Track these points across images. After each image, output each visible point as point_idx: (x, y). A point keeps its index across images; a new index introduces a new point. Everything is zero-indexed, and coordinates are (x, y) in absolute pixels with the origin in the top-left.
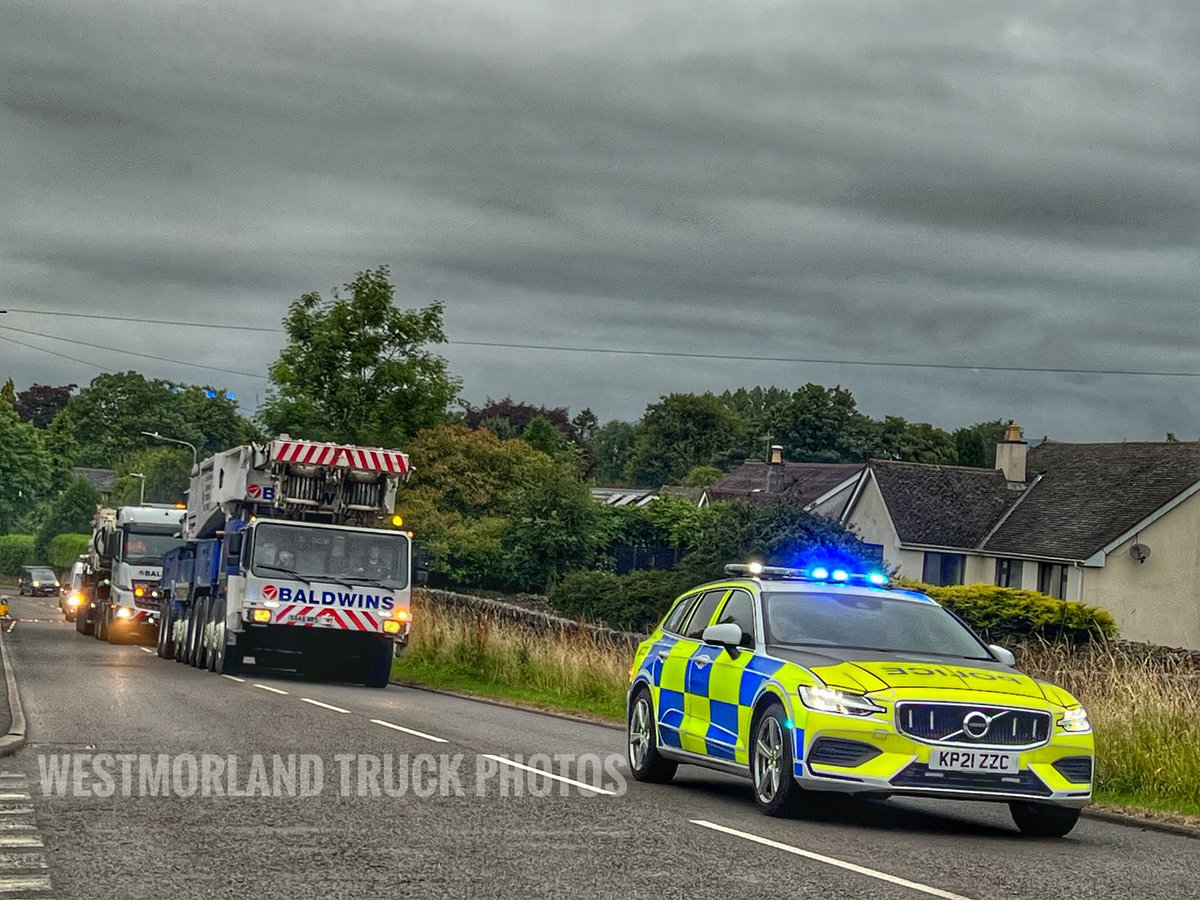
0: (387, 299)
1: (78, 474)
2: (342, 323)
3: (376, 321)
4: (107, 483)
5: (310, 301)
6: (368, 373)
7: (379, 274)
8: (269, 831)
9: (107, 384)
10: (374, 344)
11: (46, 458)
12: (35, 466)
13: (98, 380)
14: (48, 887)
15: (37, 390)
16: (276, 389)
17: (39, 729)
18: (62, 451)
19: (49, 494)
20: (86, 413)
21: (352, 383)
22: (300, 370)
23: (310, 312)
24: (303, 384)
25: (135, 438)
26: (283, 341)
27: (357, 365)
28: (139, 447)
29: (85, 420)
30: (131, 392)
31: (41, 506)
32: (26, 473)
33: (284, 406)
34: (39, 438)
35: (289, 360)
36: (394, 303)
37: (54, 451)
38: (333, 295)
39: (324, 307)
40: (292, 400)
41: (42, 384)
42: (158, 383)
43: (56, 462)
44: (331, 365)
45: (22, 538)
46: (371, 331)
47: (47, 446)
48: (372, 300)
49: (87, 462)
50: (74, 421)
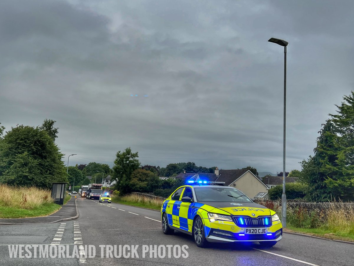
0: (130, 151)
1: (87, 177)
2: (124, 155)
3: (129, 155)
4: (91, 178)
5: (119, 152)
6: (128, 162)
7: (129, 148)
8: (113, 230)
9: (91, 164)
10: (129, 158)
11: (82, 175)
12: (80, 176)
13: (89, 164)
14: (82, 239)
15: (81, 165)
16: (115, 164)
17: (81, 215)
18: (84, 174)
19: (82, 180)
20: (88, 168)
21: (126, 163)
22: (118, 162)
23: (120, 153)
24: (119, 164)
25: (95, 171)
26: (116, 158)
27: (126, 161)
28: (95, 173)
29: (88, 169)
30: (94, 165)
31: (81, 182)
32: (79, 177)
33: (116, 167)
34: (81, 172)
35: (117, 160)
36: (131, 152)
37: (83, 174)
38: (123, 151)
39: (121, 153)
40: (117, 166)
41: (82, 164)
42: (98, 164)
43: (83, 175)
44: (123, 161)
45: (78, 186)
46: (128, 156)
47: (82, 173)
48: (128, 152)
49: (88, 175)
50: (86, 169)
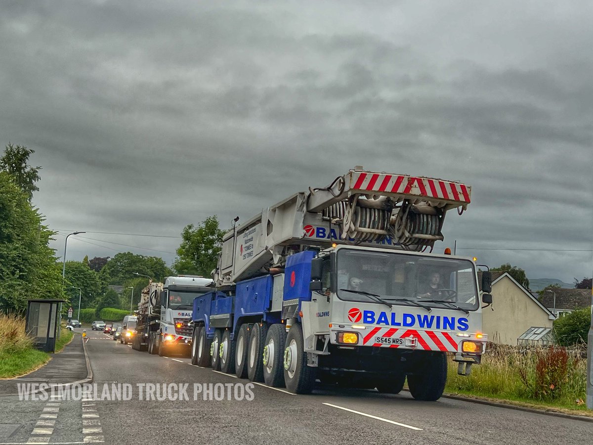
0: (216, 226)
1: (110, 287)
2: (201, 234)
3: (213, 234)
4: (121, 290)
5: (190, 227)
6: (210, 251)
7: (214, 218)
8: (178, 410)
9: (120, 257)
10: (212, 241)
11: (99, 283)
12: (95, 285)
13: (117, 255)
14: (101, 431)
15: (96, 259)
16: (179, 257)
17: (97, 376)
18: (104, 279)
19: (99, 295)
20: (113, 267)
21: (205, 254)
22: (186, 251)
23: (190, 231)
24: (188, 256)
25: (130, 274)
26: (181, 241)
27: (206, 249)
28: (131, 278)
29: (113, 269)
30: (128, 259)
31: (97, 298)
32: (92, 287)
33: (181, 263)
34: (97, 276)
35: (183, 247)
36: (219, 228)
37: (102, 280)
38: (198, 225)
39: (195, 229)
40: (184, 261)
41: (98, 257)
42: (138, 256)
43: (103, 283)
44: (197, 249)
45: (92, 309)
46: (211, 237)
47: (100, 278)
48: (211, 227)
49: (113, 283)
50: (109, 269)
